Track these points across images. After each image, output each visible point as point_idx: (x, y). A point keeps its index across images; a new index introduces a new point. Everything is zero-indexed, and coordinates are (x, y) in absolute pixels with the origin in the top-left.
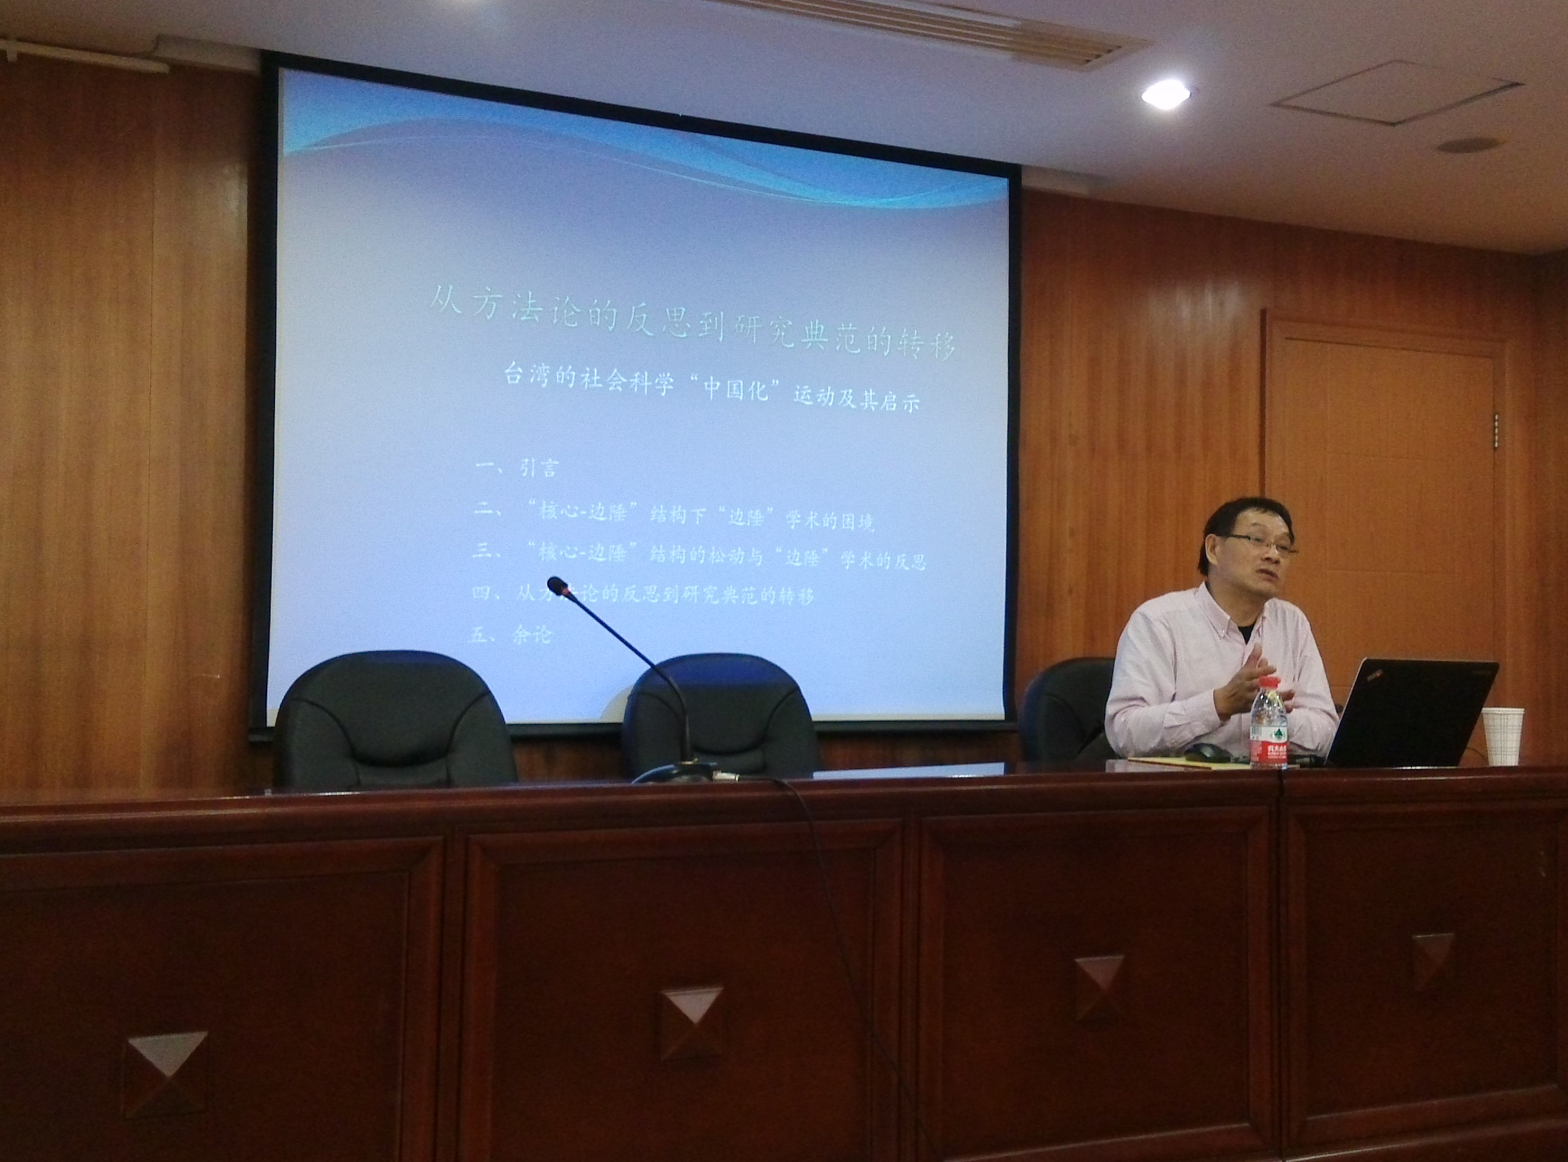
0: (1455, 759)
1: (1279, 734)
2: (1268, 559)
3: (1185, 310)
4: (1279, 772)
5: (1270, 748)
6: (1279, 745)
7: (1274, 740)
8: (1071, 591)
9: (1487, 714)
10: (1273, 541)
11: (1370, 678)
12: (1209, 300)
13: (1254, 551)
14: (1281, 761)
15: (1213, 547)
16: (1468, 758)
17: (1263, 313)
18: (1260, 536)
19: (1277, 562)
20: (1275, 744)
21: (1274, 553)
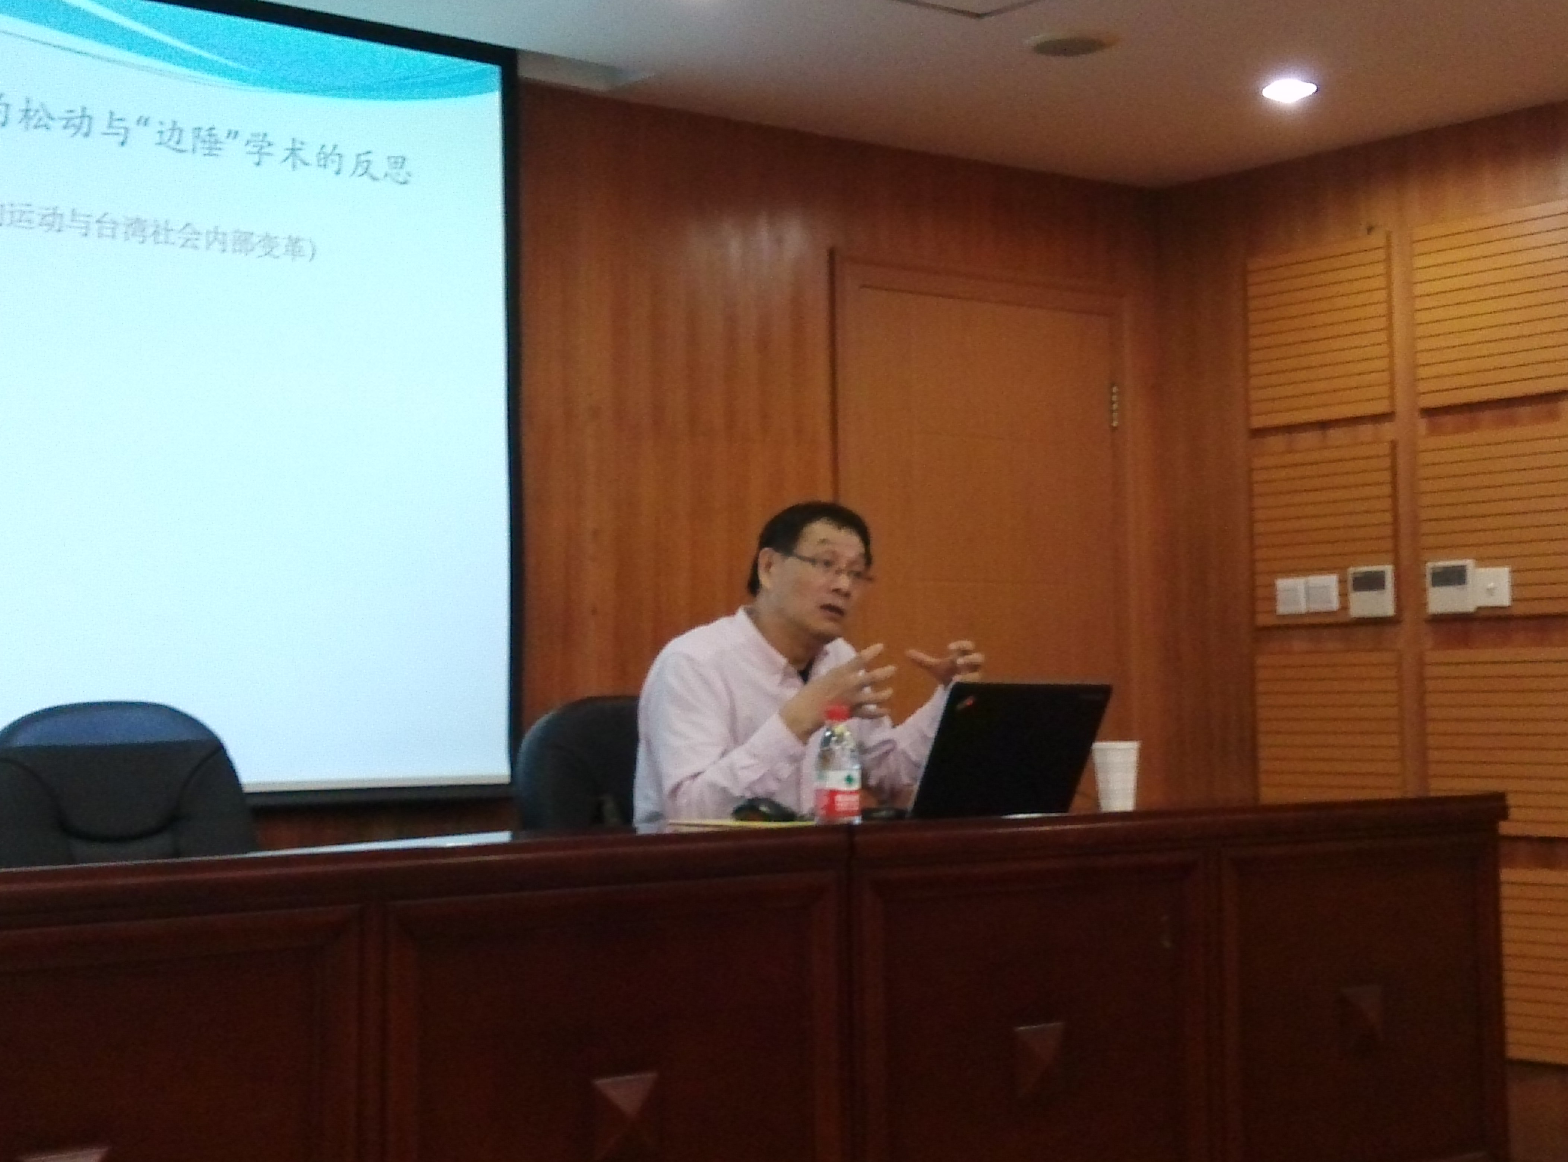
0: (1063, 804)
1: (849, 779)
2: (837, 591)
3: (735, 247)
4: (850, 827)
5: (839, 798)
6: (851, 793)
7: (843, 787)
8: (594, 612)
9: (1102, 750)
10: (843, 566)
11: (960, 707)
12: (764, 235)
13: (818, 577)
14: (852, 814)
15: (769, 565)
16: (1079, 805)
17: (832, 253)
18: (827, 557)
19: (847, 595)
20: (844, 793)
21: (844, 582)
